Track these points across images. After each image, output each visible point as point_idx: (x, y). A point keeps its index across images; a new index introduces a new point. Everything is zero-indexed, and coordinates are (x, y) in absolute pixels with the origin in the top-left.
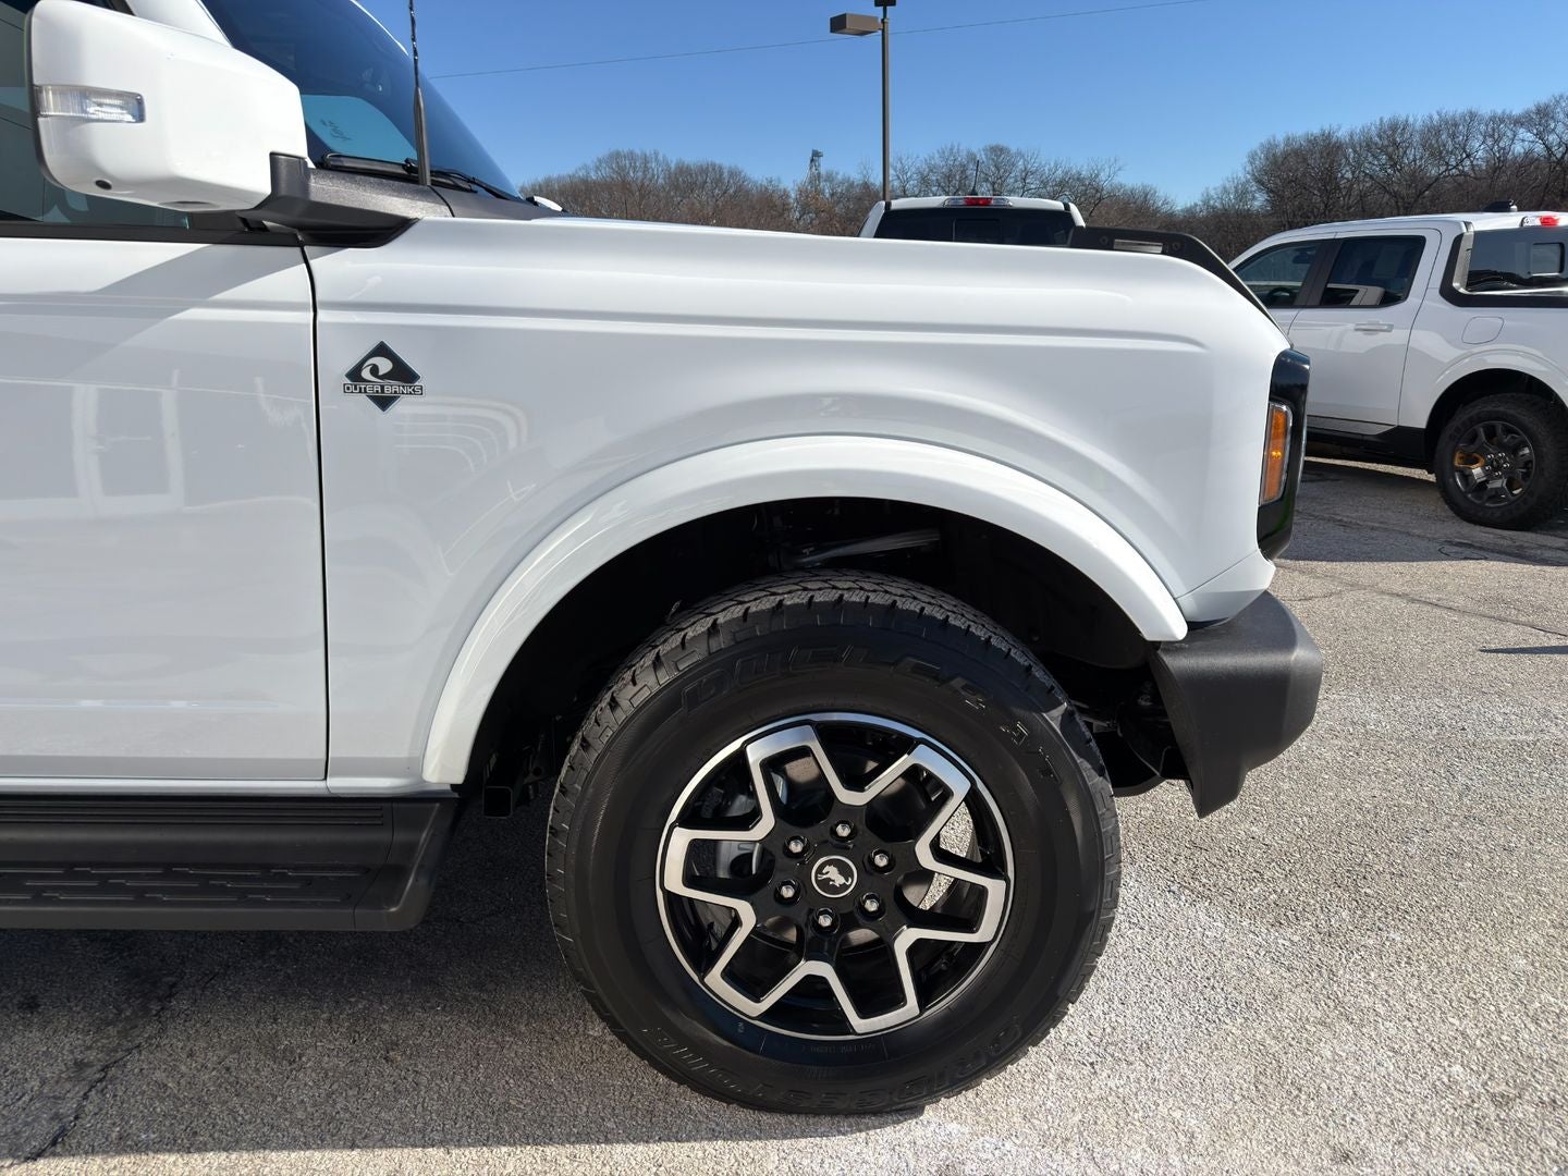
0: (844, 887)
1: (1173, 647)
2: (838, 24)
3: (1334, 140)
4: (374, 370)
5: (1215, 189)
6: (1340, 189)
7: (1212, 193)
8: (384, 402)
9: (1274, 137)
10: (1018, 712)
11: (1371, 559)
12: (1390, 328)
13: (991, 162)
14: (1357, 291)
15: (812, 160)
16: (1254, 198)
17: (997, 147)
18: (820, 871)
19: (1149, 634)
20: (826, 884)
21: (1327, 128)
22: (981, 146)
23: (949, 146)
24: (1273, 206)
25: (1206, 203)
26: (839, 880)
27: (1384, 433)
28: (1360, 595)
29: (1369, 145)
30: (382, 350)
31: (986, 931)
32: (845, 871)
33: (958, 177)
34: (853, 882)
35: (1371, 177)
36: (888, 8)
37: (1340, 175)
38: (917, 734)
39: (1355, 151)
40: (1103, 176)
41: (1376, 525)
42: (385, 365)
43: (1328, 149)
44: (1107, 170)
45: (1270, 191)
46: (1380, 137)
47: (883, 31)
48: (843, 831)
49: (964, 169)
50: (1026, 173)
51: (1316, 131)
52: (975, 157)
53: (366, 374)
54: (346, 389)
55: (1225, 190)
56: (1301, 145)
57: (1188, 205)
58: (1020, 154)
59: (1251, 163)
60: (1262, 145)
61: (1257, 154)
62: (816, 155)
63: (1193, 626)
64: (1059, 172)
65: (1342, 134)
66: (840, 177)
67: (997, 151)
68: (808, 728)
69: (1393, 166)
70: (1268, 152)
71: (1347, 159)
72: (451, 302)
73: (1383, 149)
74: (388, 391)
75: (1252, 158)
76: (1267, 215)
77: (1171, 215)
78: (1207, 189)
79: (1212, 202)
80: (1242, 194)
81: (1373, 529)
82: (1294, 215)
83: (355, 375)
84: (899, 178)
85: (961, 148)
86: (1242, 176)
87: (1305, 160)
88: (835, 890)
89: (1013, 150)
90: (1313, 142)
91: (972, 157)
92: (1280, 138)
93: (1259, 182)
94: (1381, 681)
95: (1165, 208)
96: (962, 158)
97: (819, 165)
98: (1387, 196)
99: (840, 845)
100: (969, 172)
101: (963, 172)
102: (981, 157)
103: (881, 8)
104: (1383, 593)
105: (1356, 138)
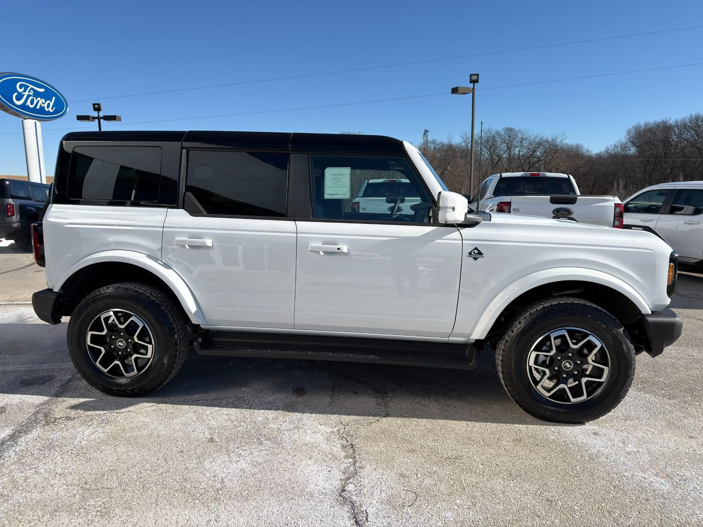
0: (570, 368)
1: (648, 315)
2: (455, 91)
3: (668, 124)
4: (474, 253)
5: (611, 146)
6: (672, 146)
7: (610, 148)
8: (475, 259)
9: (639, 123)
10: (613, 328)
11: (693, 308)
12: (698, 223)
13: (506, 135)
14: (684, 208)
15: (424, 134)
16: (630, 150)
17: (509, 128)
18: (564, 363)
19: (643, 312)
20: (565, 367)
21: (664, 119)
22: (502, 128)
23: (487, 128)
24: (639, 153)
25: (607, 151)
26: (569, 366)
27: (697, 262)
28: (690, 320)
29: (685, 126)
30: (476, 249)
31: (604, 379)
32: (570, 364)
33: (491, 141)
34: (572, 367)
35: (687, 140)
36: (475, 84)
37: (671, 140)
38: (590, 333)
39: (678, 129)
40: (558, 141)
41: (695, 296)
42: (476, 252)
43: (665, 128)
44: (560, 138)
45: (637, 147)
46: (691, 123)
47: (473, 92)
48: (570, 355)
49: (494, 137)
50: (523, 139)
51: (659, 120)
52: (499, 132)
53: (472, 253)
54: (468, 256)
55: (616, 146)
56: (652, 127)
57: (598, 152)
58: (519, 131)
59: (629, 135)
60: (633, 126)
61: (631, 131)
62: (426, 131)
63: (652, 312)
64: (538, 139)
65: (672, 121)
66: (438, 142)
67: (510, 130)
68: (565, 330)
69: (698, 135)
70: (636, 129)
71: (675, 132)
72: (493, 239)
73: (692, 128)
74: (477, 257)
75: (629, 132)
76: (636, 157)
77: (590, 157)
78: (607, 146)
79: (609, 151)
80: (624, 147)
81: (694, 298)
82: (650, 158)
83: (470, 253)
84: (465, 142)
85: (493, 129)
86: (624, 140)
87: (654, 133)
88: (567, 368)
89: (517, 129)
90: (658, 125)
91: (498, 133)
92: (642, 123)
93: (633, 143)
94: (698, 345)
95: (587, 154)
96: (493, 133)
97: (427, 136)
98: (695, 149)
99: (570, 358)
100: (496, 139)
101: (494, 139)
102: (502, 132)
103: (472, 84)
104: (698, 319)
105: (679, 123)
